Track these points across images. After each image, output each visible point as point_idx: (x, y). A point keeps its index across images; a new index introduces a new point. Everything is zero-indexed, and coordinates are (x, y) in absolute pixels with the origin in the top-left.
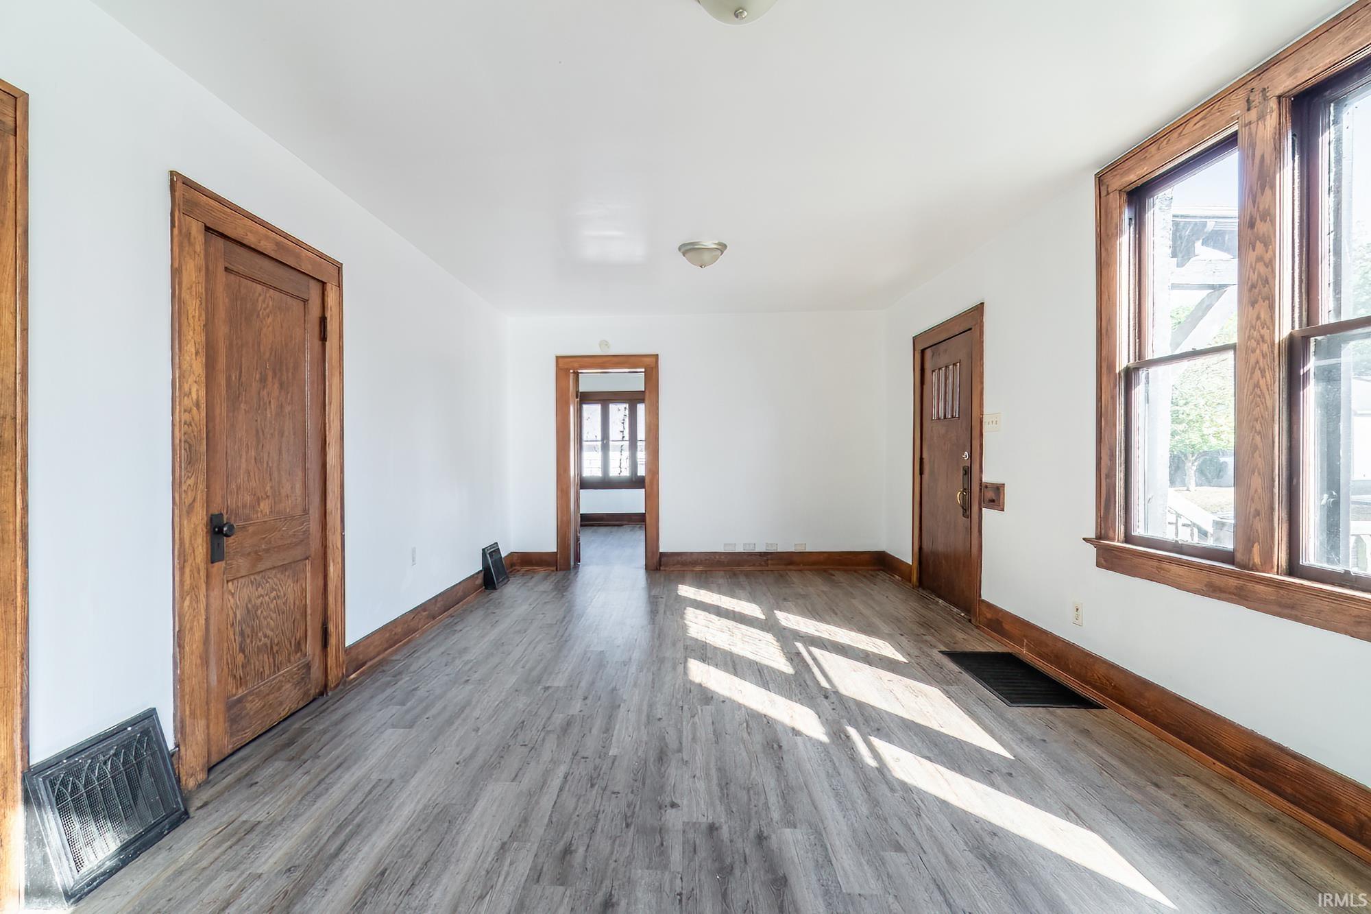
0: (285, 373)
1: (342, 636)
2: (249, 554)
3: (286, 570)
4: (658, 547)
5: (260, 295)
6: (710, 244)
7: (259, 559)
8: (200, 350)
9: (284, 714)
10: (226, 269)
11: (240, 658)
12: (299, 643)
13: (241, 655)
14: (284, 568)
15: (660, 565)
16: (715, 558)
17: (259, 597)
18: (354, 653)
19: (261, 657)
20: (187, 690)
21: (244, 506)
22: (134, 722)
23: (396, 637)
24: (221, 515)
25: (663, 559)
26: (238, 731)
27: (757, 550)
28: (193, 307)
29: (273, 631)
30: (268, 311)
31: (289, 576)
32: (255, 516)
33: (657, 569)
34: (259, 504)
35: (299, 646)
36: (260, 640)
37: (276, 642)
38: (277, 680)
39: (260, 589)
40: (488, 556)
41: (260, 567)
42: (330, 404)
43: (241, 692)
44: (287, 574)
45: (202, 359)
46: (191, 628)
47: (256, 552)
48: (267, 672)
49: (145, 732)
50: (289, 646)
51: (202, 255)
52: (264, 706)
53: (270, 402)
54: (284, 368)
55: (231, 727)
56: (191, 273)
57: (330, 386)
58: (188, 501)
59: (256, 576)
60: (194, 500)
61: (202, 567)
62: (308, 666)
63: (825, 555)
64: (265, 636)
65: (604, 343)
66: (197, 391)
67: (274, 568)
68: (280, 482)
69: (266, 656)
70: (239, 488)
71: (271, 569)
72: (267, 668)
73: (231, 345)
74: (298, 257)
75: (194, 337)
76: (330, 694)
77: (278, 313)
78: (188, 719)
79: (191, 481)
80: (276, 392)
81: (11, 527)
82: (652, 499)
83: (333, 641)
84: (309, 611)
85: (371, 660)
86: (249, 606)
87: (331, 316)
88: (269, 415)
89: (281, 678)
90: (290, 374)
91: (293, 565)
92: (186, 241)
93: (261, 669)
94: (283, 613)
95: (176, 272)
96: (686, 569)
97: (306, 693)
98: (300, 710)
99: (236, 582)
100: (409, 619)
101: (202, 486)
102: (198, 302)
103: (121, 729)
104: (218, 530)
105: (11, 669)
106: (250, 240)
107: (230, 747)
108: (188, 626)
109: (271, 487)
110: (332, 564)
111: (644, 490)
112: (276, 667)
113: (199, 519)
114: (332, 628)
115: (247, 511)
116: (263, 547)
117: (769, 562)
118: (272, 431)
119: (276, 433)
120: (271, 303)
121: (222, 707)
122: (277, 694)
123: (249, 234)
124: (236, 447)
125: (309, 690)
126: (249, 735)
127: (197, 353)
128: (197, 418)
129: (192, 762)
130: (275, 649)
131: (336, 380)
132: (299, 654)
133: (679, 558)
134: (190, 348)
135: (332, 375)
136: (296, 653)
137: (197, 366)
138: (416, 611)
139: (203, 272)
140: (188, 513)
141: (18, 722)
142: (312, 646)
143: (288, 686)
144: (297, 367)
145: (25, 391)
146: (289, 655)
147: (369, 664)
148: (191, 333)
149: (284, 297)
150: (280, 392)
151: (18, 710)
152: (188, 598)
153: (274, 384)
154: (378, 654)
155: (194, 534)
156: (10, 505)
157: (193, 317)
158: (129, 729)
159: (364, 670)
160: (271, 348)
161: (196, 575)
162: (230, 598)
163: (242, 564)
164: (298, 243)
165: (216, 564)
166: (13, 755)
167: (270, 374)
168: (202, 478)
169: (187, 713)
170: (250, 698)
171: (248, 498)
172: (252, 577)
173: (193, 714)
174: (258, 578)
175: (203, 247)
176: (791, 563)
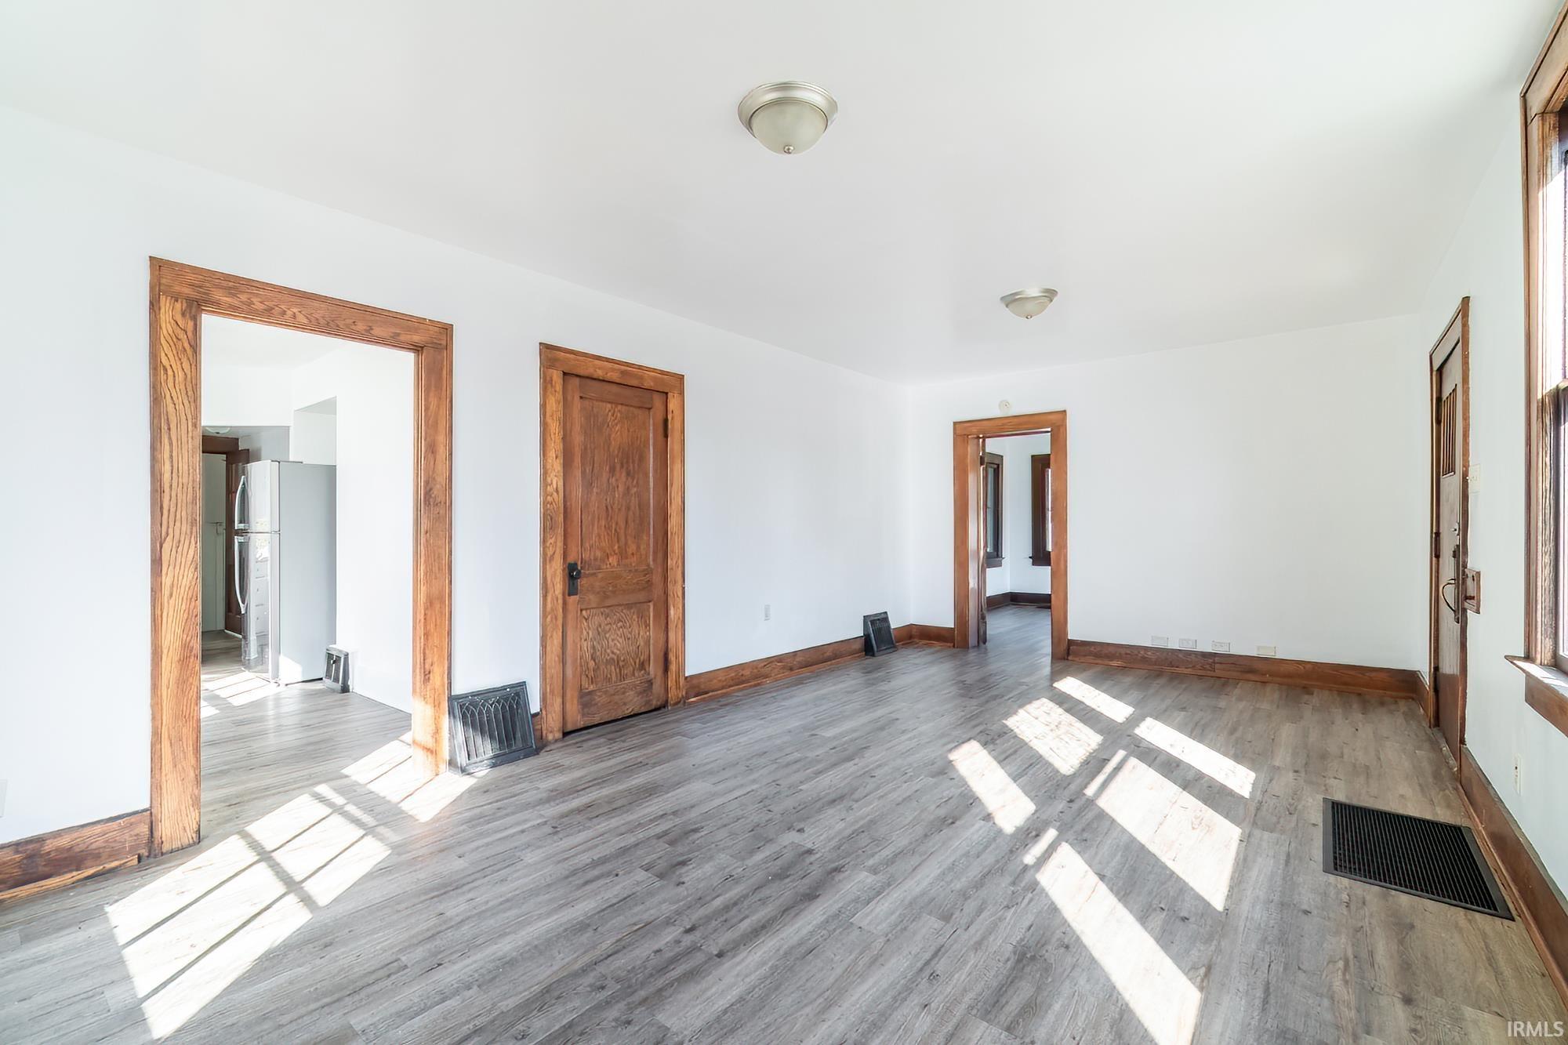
0: (631, 465)
1: (681, 667)
2: (598, 593)
3: (631, 608)
4: (1066, 634)
5: (609, 411)
6: (1034, 292)
7: (606, 597)
8: (559, 455)
9: (627, 712)
10: (581, 397)
11: (592, 664)
12: (643, 663)
13: (592, 662)
14: (629, 606)
15: (1068, 654)
16: (1139, 653)
17: (607, 624)
18: (695, 682)
19: (608, 667)
20: (548, 675)
21: (596, 559)
22: (512, 686)
23: (744, 678)
24: (576, 564)
25: (1071, 648)
26: (589, 714)
27: (1200, 648)
28: (555, 427)
29: (619, 650)
30: (616, 421)
31: (634, 613)
32: (605, 567)
33: (1064, 659)
34: (608, 558)
35: (642, 666)
36: (608, 655)
37: (622, 659)
38: (621, 686)
39: (608, 619)
40: (869, 623)
41: (608, 602)
42: (672, 485)
43: (592, 688)
44: (632, 611)
45: (560, 460)
46: (552, 636)
47: (604, 592)
48: (614, 678)
49: (517, 694)
50: (633, 664)
51: (561, 393)
52: (610, 702)
53: (618, 487)
54: (631, 461)
55: (583, 709)
56: (553, 404)
57: (672, 470)
58: (550, 553)
59: (605, 609)
60: (554, 553)
61: (560, 597)
62: (650, 683)
63: (1308, 666)
64: (613, 653)
65: (1005, 404)
66: (557, 481)
67: (620, 605)
68: (626, 544)
69: (613, 667)
70: (591, 547)
71: (617, 605)
72: (614, 675)
73: (586, 449)
74: (641, 378)
75: (556, 445)
76: (669, 708)
77: (626, 421)
78: (548, 694)
79: (552, 541)
80: (624, 478)
81: (444, 562)
82: (1060, 578)
83: (673, 667)
84: (652, 642)
85: (712, 691)
86: (600, 629)
87: (672, 418)
88: (617, 496)
89: (625, 686)
90: (636, 465)
91: (638, 605)
92: (549, 386)
93: (609, 676)
94: (629, 639)
95: (543, 406)
96: (1100, 662)
97: (648, 702)
98: (641, 714)
99: (588, 611)
100: (760, 666)
101: (560, 544)
102: (558, 424)
103: (504, 688)
104: (572, 574)
105: (443, 640)
106: (600, 373)
107: (582, 723)
108: (549, 635)
109: (619, 547)
110: (672, 608)
111: (1050, 567)
112: (622, 677)
113: (557, 567)
114: (672, 657)
115: (598, 563)
116: (610, 589)
117: (1217, 666)
118: (619, 507)
119: (624, 508)
120: (619, 415)
121: (576, 694)
122: (622, 696)
123: (597, 370)
124: (590, 518)
125: (650, 701)
126: (597, 720)
127: (556, 457)
128: (556, 500)
129: (552, 726)
130: (621, 664)
131: (677, 466)
132: (643, 672)
133: (1092, 649)
134: (552, 454)
135: (673, 463)
136: (641, 670)
137: (557, 466)
138: (769, 661)
139: (562, 404)
140: (550, 561)
141: (446, 668)
142: (654, 669)
143: (631, 693)
144: (642, 458)
145: (451, 488)
146: (634, 670)
147: (710, 694)
148: (553, 445)
149: (631, 409)
150: (627, 479)
151: (446, 662)
152: (549, 617)
153: (621, 474)
154: (723, 688)
155: (554, 575)
156: (444, 550)
157: (555, 434)
158: (508, 690)
159: (705, 698)
160: (619, 448)
161: (555, 602)
162: (584, 621)
163: (593, 599)
164: (640, 367)
165: (572, 597)
166: (444, 686)
167: (618, 466)
168: (560, 539)
169: (548, 690)
170: (599, 694)
171: (599, 554)
172: (602, 610)
173: (552, 691)
174: (607, 611)
175: (561, 387)
176: (1251, 671)
